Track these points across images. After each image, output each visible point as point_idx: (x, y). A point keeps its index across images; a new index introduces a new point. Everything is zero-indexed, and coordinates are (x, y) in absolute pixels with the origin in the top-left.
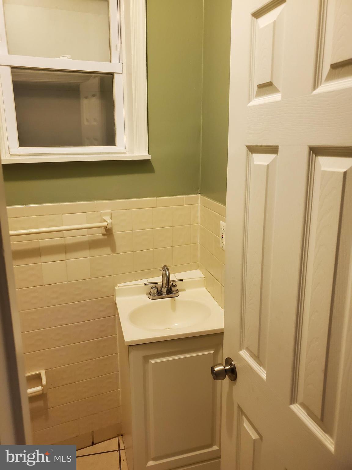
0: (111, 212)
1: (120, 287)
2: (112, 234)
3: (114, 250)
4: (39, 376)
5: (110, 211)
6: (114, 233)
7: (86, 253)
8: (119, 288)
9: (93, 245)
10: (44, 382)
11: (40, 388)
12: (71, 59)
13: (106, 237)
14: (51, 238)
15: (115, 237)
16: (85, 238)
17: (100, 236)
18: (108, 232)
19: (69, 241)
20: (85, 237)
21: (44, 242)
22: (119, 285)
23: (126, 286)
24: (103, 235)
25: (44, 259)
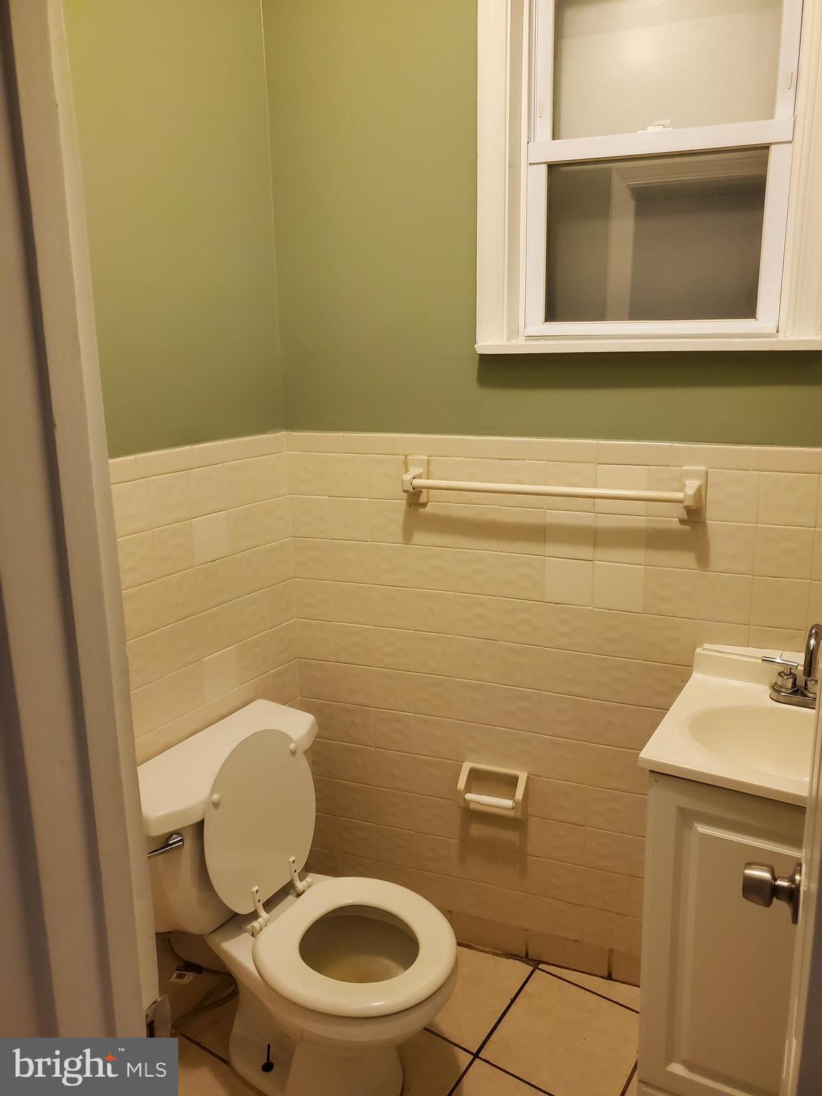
0: (707, 472)
1: (708, 650)
2: (704, 523)
3: (703, 560)
4: (513, 781)
5: (703, 468)
6: (708, 522)
7: (639, 555)
8: (706, 652)
9: (655, 539)
10: (519, 795)
11: (508, 803)
12: (671, 129)
13: (687, 528)
14: (570, 509)
15: (710, 531)
16: (641, 522)
17: (674, 523)
18: (694, 515)
19: (605, 522)
20: (639, 520)
21: (556, 516)
22: (706, 646)
23: (723, 652)
24: (682, 521)
25: (550, 549)
